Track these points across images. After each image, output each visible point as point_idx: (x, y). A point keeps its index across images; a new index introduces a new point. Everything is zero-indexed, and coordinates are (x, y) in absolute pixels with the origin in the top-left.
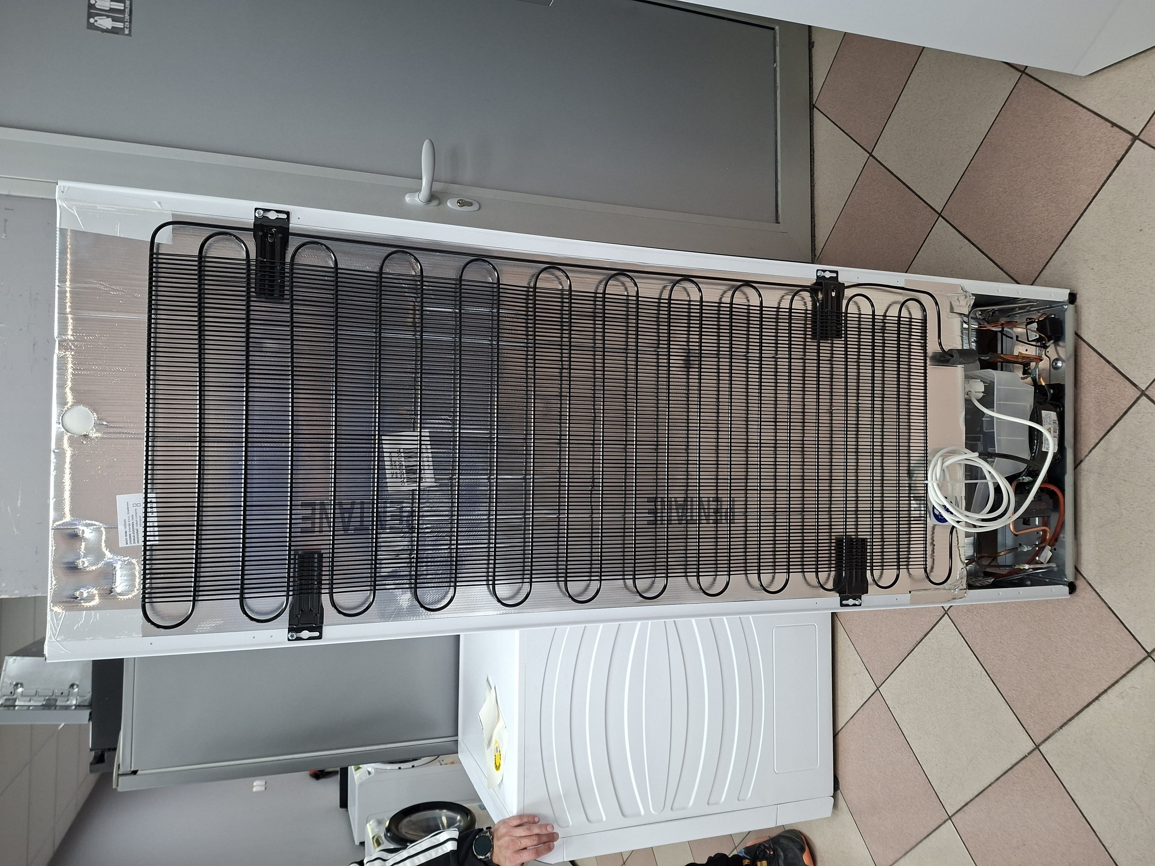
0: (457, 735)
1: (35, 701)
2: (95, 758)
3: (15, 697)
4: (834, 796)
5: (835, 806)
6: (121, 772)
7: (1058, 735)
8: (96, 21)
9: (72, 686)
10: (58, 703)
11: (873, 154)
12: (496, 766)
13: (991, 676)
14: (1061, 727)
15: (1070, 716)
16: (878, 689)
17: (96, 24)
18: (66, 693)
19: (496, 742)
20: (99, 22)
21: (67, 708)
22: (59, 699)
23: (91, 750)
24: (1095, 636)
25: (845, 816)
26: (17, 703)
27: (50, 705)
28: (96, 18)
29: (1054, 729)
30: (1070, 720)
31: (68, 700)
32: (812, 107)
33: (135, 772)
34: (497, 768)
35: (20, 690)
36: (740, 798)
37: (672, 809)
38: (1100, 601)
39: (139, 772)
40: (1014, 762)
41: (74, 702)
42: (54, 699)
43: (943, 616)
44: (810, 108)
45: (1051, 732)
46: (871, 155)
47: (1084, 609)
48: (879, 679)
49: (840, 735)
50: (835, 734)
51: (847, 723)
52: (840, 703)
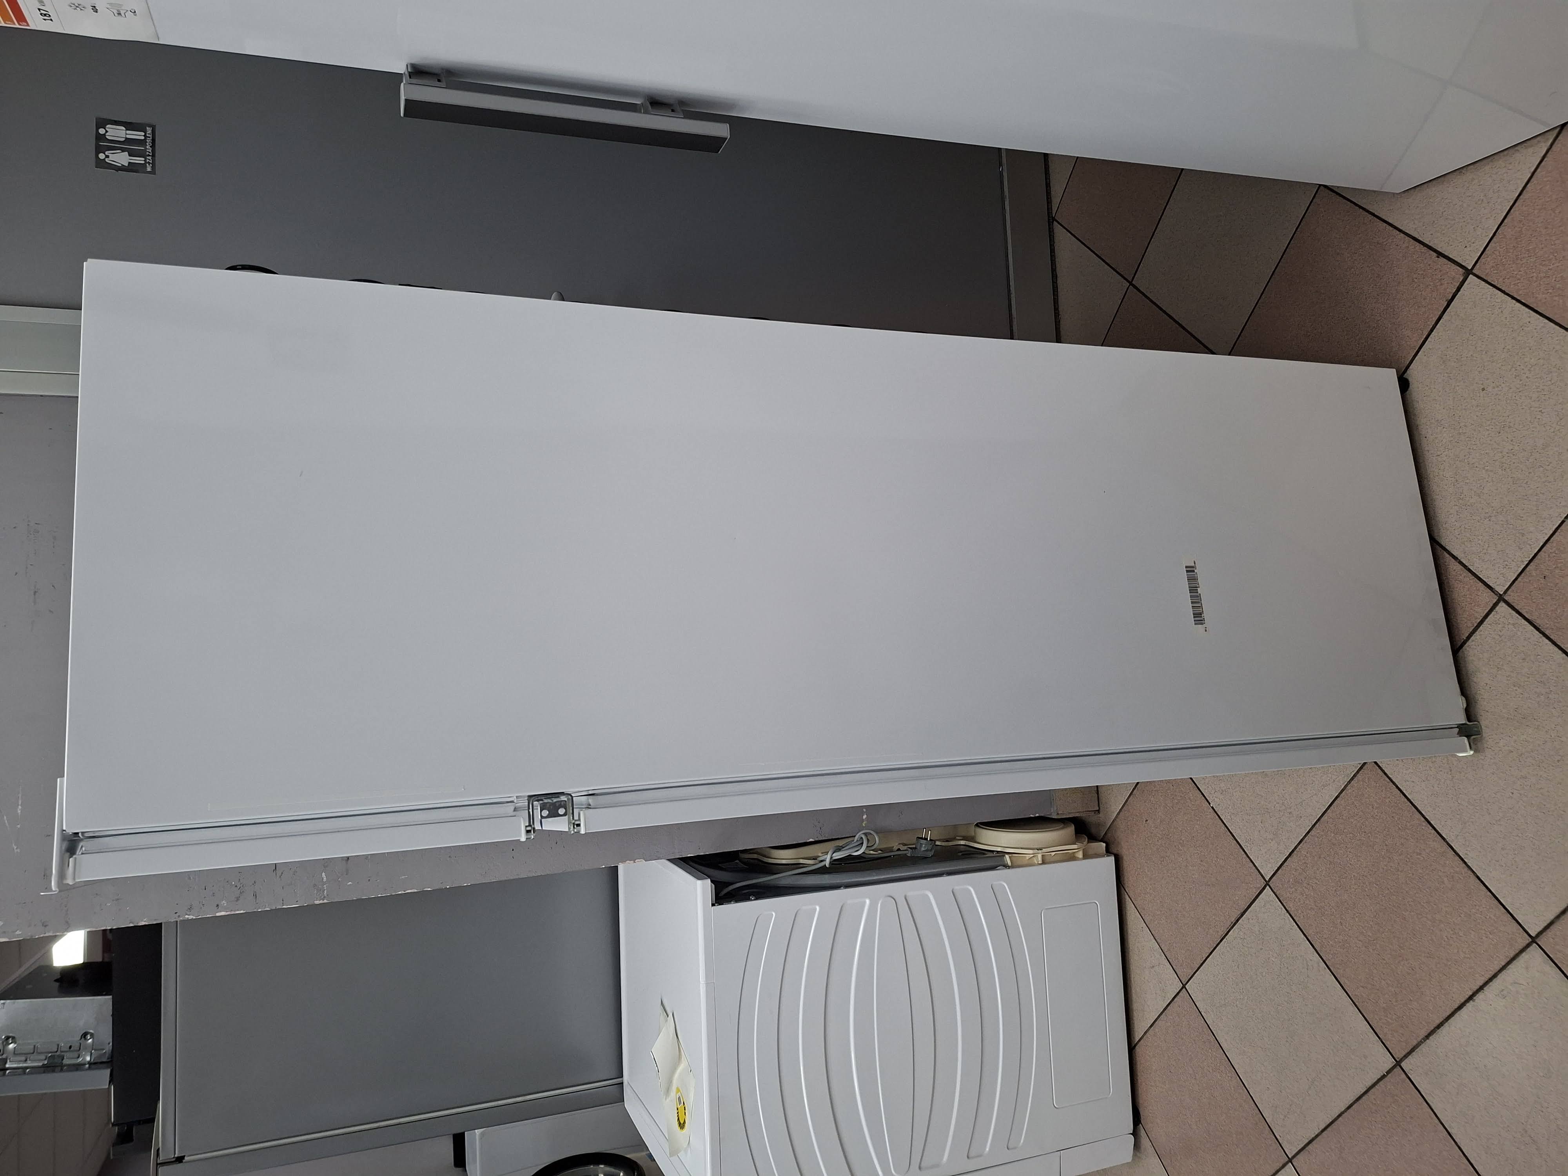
0: (622, 1077)
1: (35, 1061)
2: (119, 1135)
3: (4, 1056)
4: (1135, 1133)
5: (1137, 1146)
6: (161, 1159)
7: (1424, 1048)
8: (107, 157)
9: (84, 1035)
10: (66, 1061)
11: (1134, 282)
12: (680, 1124)
13: (1331, 969)
14: (1427, 1037)
15: (1438, 1022)
16: (1184, 987)
17: (107, 160)
18: (75, 1046)
19: (678, 1090)
20: (112, 157)
21: (78, 1067)
22: (66, 1055)
23: (113, 1125)
24: (1462, 916)
25: (1151, 1160)
26: (7, 1066)
27: (54, 1065)
28: (107, 153)
29: (1419, 1039)
30: (1439, 1027)
31: (78, 1057)
32: (1051, 220)
33: (180, 1160)
34: (682, 1126)
35: (11, 1046)
36: (1010, 1146)
37: (920, 1168)
38: (1466, 869)
39: (186, 1158)
40: (1369, 1084)
41: (88, 1059)
42: (59, 1056)
43: (1264, 888)
44: (1049, 222)
45: (1415, 1043)
46: (1131, 283)
47: (1445, 879)
48: (1185, 973)
49: (1138, 1049)
50: (1132, 1048)
51: (1145, 1033)
52: (1136, 1006)
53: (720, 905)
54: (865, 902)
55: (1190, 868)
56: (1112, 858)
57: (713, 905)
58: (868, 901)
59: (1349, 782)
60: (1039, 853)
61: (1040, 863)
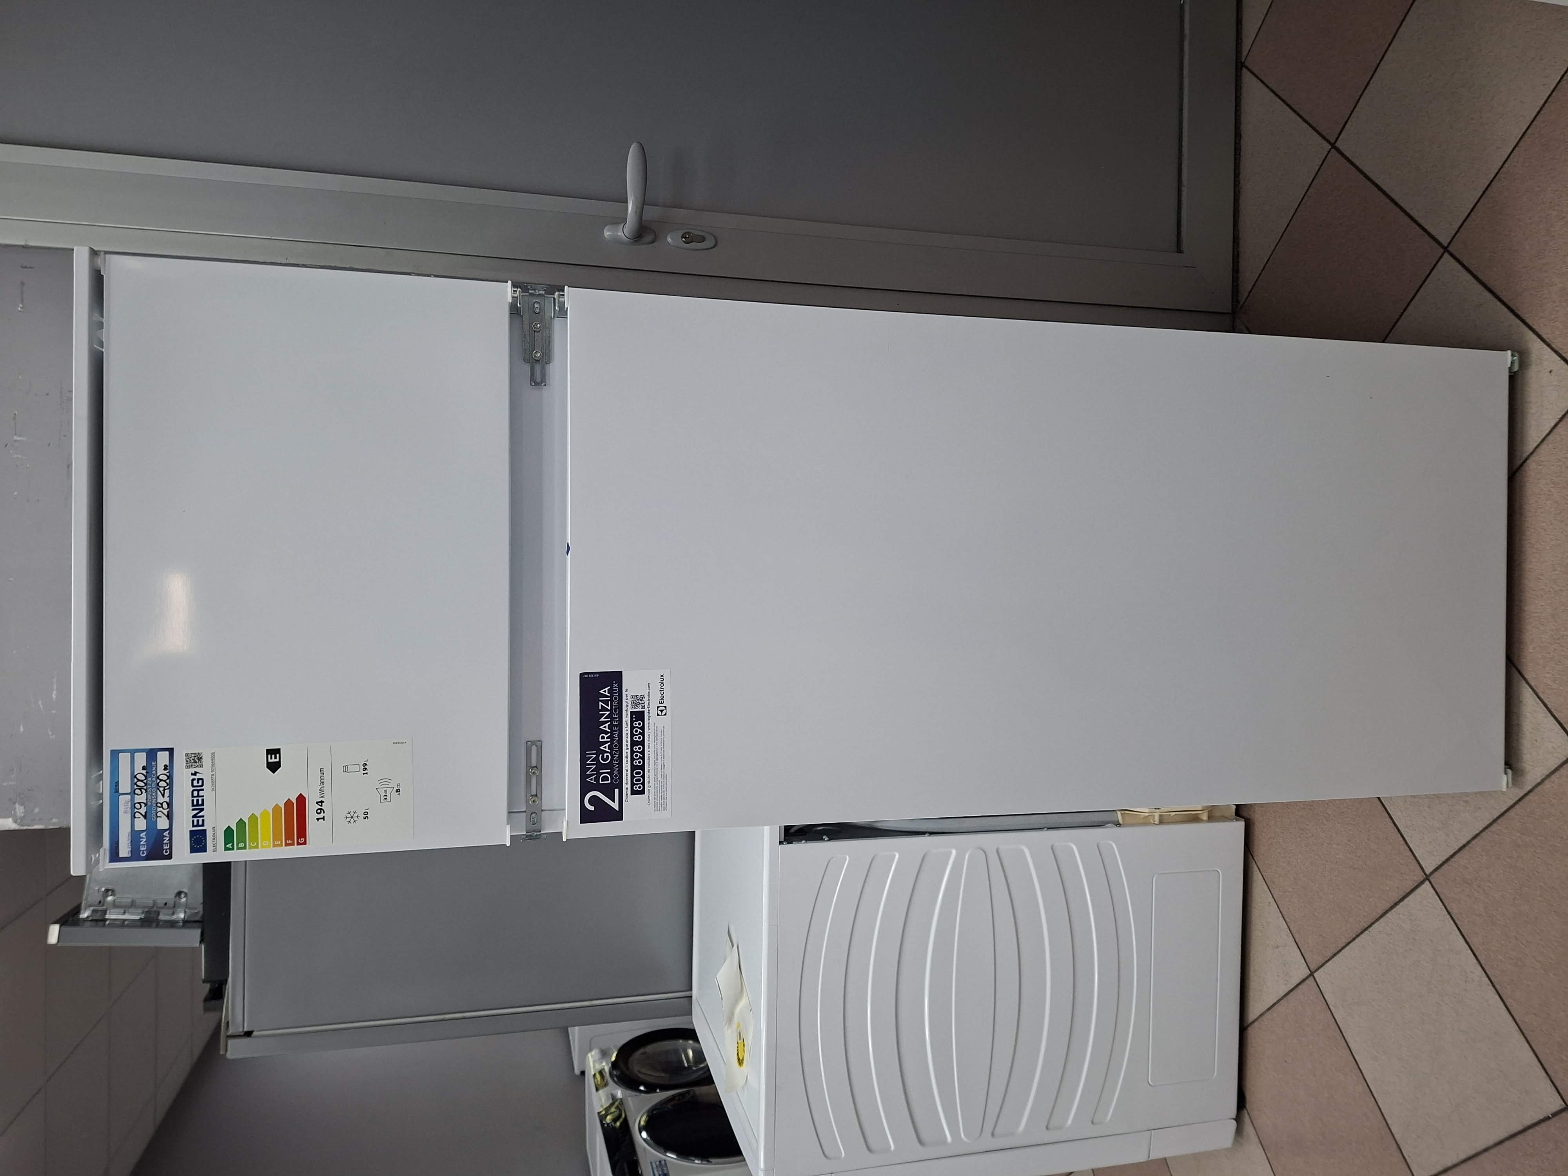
0: (691, 990)
1: (132, 914)
2: (211, 990)
3: (104, 907)
4: (1238, 1119)
5: (1239, 1131)
6: (230, 1033)
9: (179, 894)
10: (162, 917)
11: (1336, 145)
12: (739, 1059)
13: (1498, 987)
16: (1312, 974)
18: (171, 903)
19: (739, 1026)
21: (172, 924)
22: (162, 912)
23: (204, 981)
25: (1253, 1149)
26: (107, 917)
27: (150, 920)
31: (173, 913)
32: (1240, 65)
33: (249, 1034)
34: (740, 1062)
35: (110, 898)
36: (1094, 1121)
37: (993, 1135)
39: (255, 1033)
40: (1528, 1124)
41: (182, 916)
42: (155, 911)
43: (1422, 883)
44: (1237, 67)
46: (1333, 145)
48: (1315, 960)
49: (1251, 1032)
50: (1243, 1029)
51: (1262, 1015)
52: (1254, 984)
53: (788, 843)
54: (951, 853)
55: (1335, 846)
56: (1241, 824)
57: (781, 843)
58: (954, 852)
59: (1549, 776)
60: (1155, 813)
61: (1156, 823)
